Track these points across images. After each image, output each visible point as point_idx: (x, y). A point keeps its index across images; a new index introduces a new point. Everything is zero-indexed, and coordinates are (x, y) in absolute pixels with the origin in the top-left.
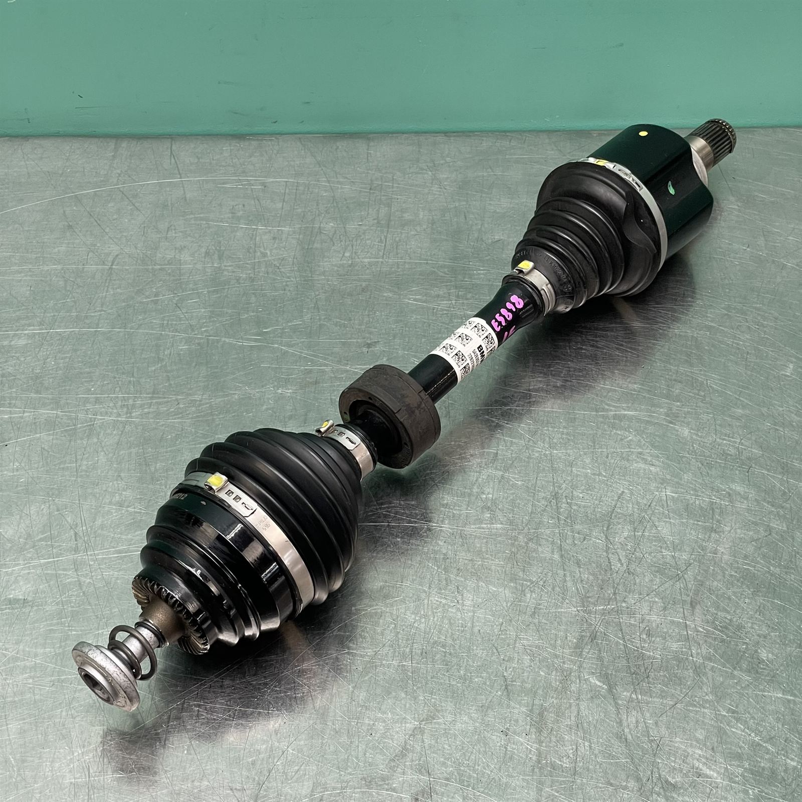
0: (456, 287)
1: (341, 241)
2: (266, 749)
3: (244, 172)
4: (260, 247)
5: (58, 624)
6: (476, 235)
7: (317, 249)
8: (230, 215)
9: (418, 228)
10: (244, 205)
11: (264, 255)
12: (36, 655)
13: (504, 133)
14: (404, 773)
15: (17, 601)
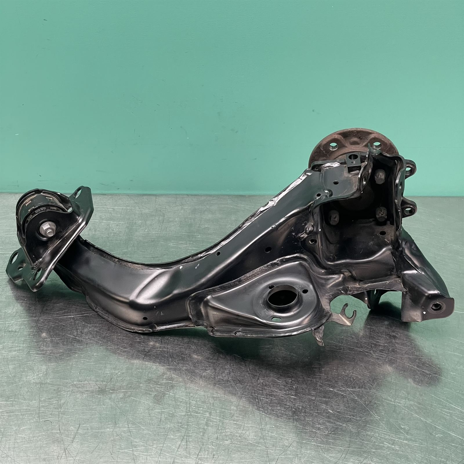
0: (189, 241)
1: (144, 226)
2: (110, 373)
3: (106, 205)
4: (111, 228)
5: (29, 338)
6: (198, 226)
7: (134, 229)
8: (99, 218)
9: (175, 223)
10: (105, 215)
11: (113, 230)
12: (20, 347)
13: (210, 196)
14: (163, 380)
15: (12, 331)
